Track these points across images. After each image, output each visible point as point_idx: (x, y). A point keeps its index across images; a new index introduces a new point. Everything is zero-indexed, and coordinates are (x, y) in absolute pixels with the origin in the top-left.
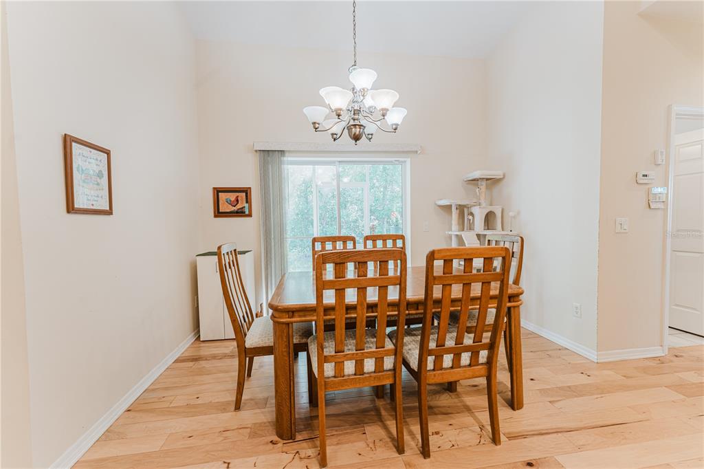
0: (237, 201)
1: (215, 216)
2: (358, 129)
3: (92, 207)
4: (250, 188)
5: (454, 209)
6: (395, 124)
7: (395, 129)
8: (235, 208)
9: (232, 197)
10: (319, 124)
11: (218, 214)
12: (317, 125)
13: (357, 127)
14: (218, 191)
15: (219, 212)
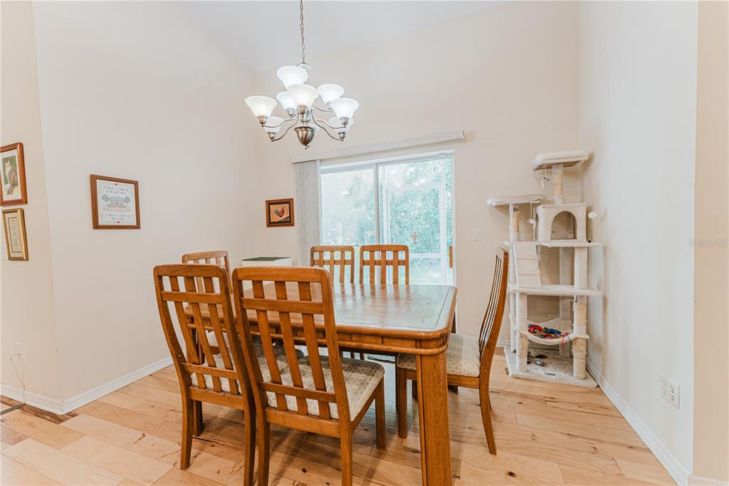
0: (283, 211)
1: (268, 226)
2: (305, 132)
3: (118, 224)
4: (292, 199)
5: (511, 209)
6: (344, 118)
7: (345, 124)
8: (282, 219)
9: (279, 208)
10: (273, 133)
11: (270, 224)
12: (272, 135)
13: (304, 129)
14: (269, 203)
15: (270, 222)
